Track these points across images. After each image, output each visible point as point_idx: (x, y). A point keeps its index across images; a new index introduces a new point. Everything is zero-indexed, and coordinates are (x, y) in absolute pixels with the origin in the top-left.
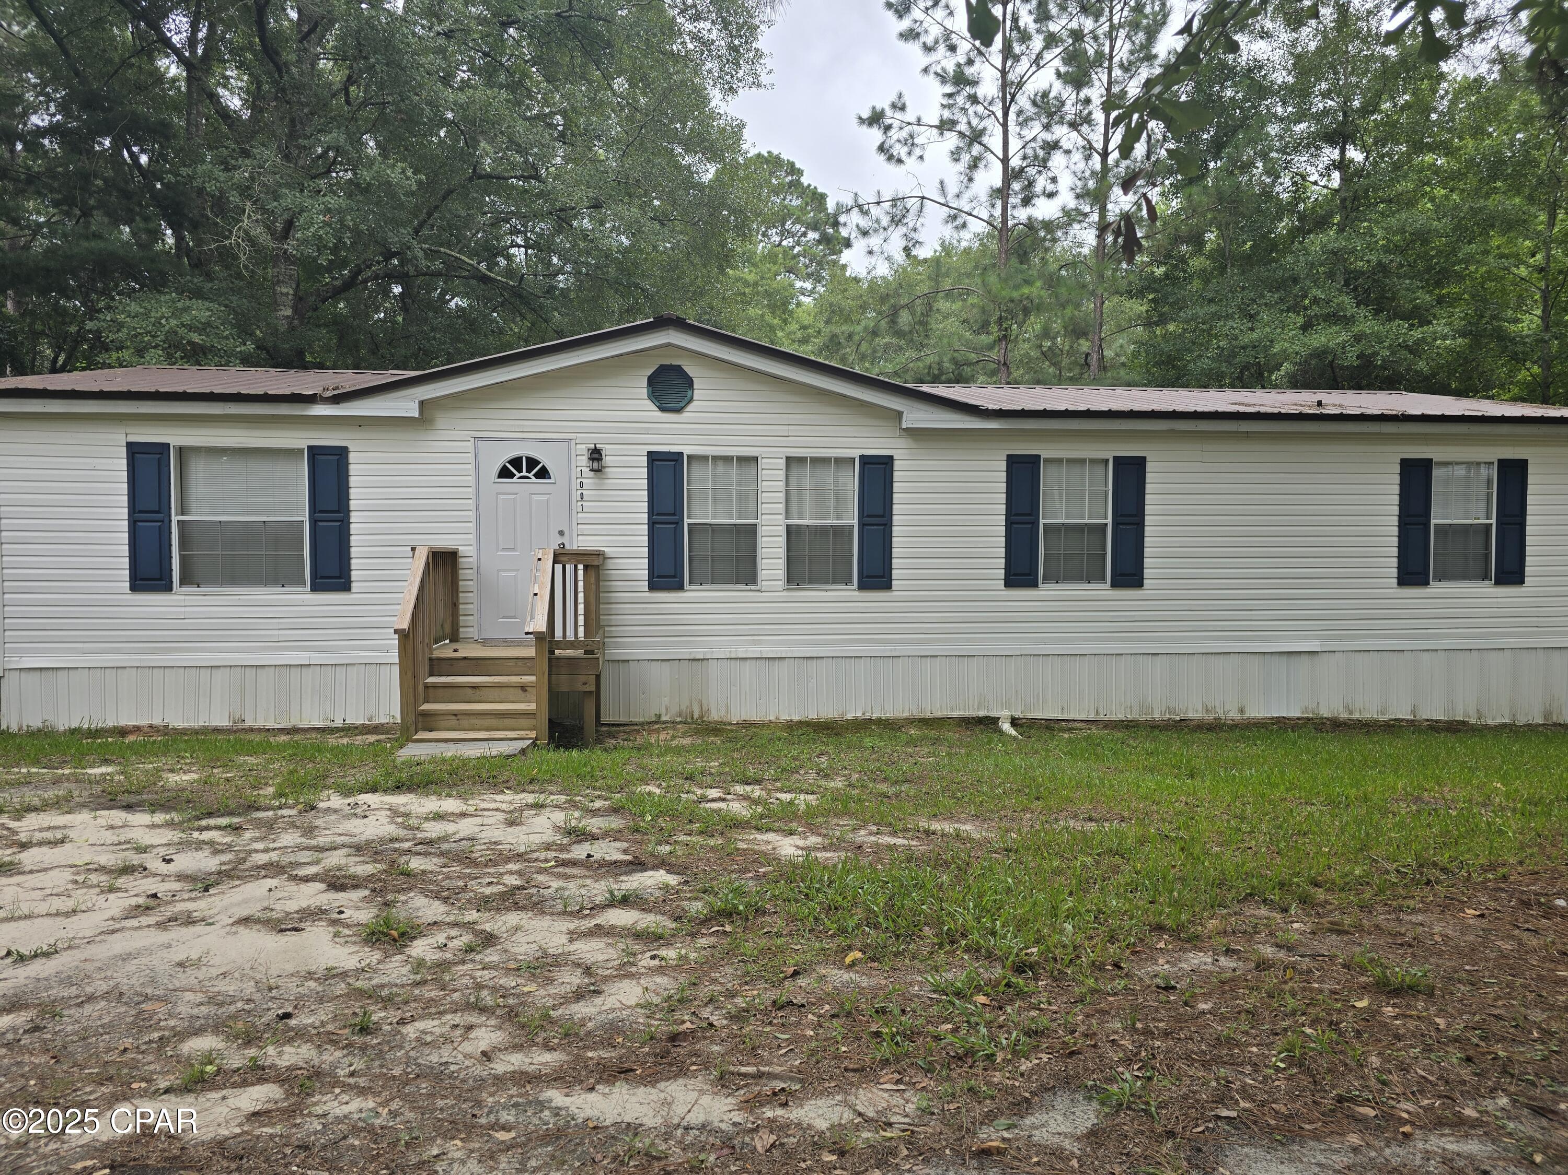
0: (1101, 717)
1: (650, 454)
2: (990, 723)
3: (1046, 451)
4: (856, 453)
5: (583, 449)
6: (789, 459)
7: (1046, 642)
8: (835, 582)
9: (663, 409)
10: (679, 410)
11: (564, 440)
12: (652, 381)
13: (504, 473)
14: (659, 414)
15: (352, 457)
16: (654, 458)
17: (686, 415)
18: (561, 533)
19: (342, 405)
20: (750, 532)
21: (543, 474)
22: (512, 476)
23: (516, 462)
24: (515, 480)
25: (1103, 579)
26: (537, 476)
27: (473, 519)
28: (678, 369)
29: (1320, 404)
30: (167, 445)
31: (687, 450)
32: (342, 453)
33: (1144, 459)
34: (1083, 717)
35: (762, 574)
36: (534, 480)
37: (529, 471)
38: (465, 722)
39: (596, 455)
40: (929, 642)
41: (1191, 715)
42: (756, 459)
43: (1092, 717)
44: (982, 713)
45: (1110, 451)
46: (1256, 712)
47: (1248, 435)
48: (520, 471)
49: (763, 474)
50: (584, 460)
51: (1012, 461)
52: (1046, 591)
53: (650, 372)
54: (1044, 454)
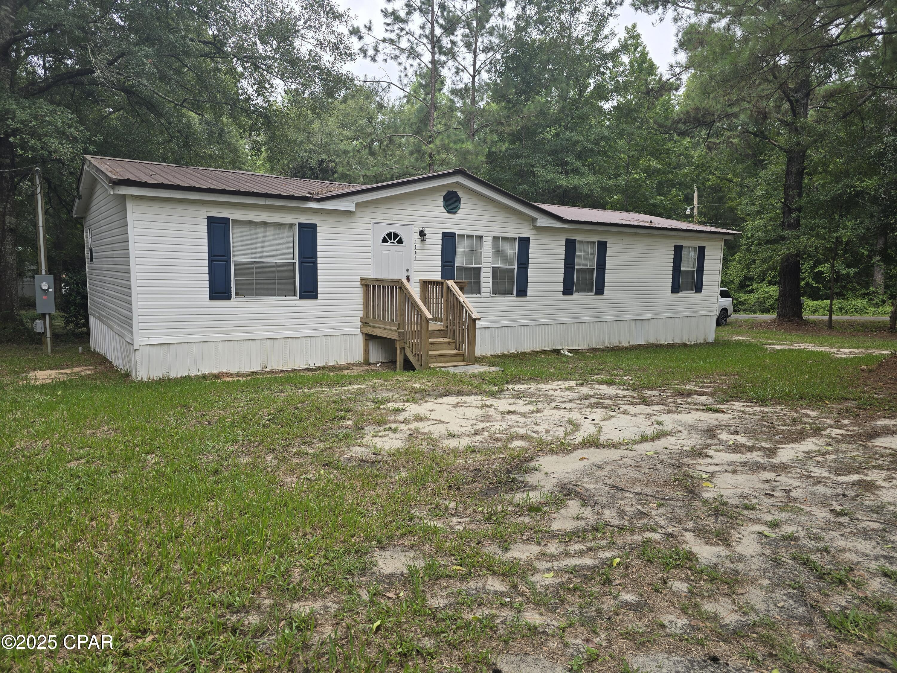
0: (590, 347)
1: (443, 233)
2: (557, 352)
3: (578, 238)
4: (517, 236)
5: (417, 230)
6: (494, 238)
7: (574, 317)
8: (508, 293)
9: (449, 212)
10: (454, 213)
11: (407, 225)
12: (445, 198)
13: (385, 241)
14: (447, 214)
15: (319, 229)
16: (444, 235)
17: (457, 216)
18: (408, 270)
20: (478, 271)
21: (400, 241)
22: (387, 242)
23: (389, 235)
24: (388, 244)
25: (592, 291)
26: (398, 242)
27: (372, 263)
28: (455, 193)
29: (651, 222)
30: (228, 219)
31: (458, 232)
32: (313, 227)
33: (606, 242)
34: (584, 348)
35: (483, 290)
36: (396, 244)
37: (394, 240)
38: (438, 359)
39: (422, 233)
41: (615, 345)
42: (481, 237)
43: (587, 348)
44: (554, 348)
45: (596, 239)
46: (633, 343)
47: (635, 234)
49: (484, 244)
50: (417, 235)
51: (567, 241)
52: (577, 296)
53: (444, 194)
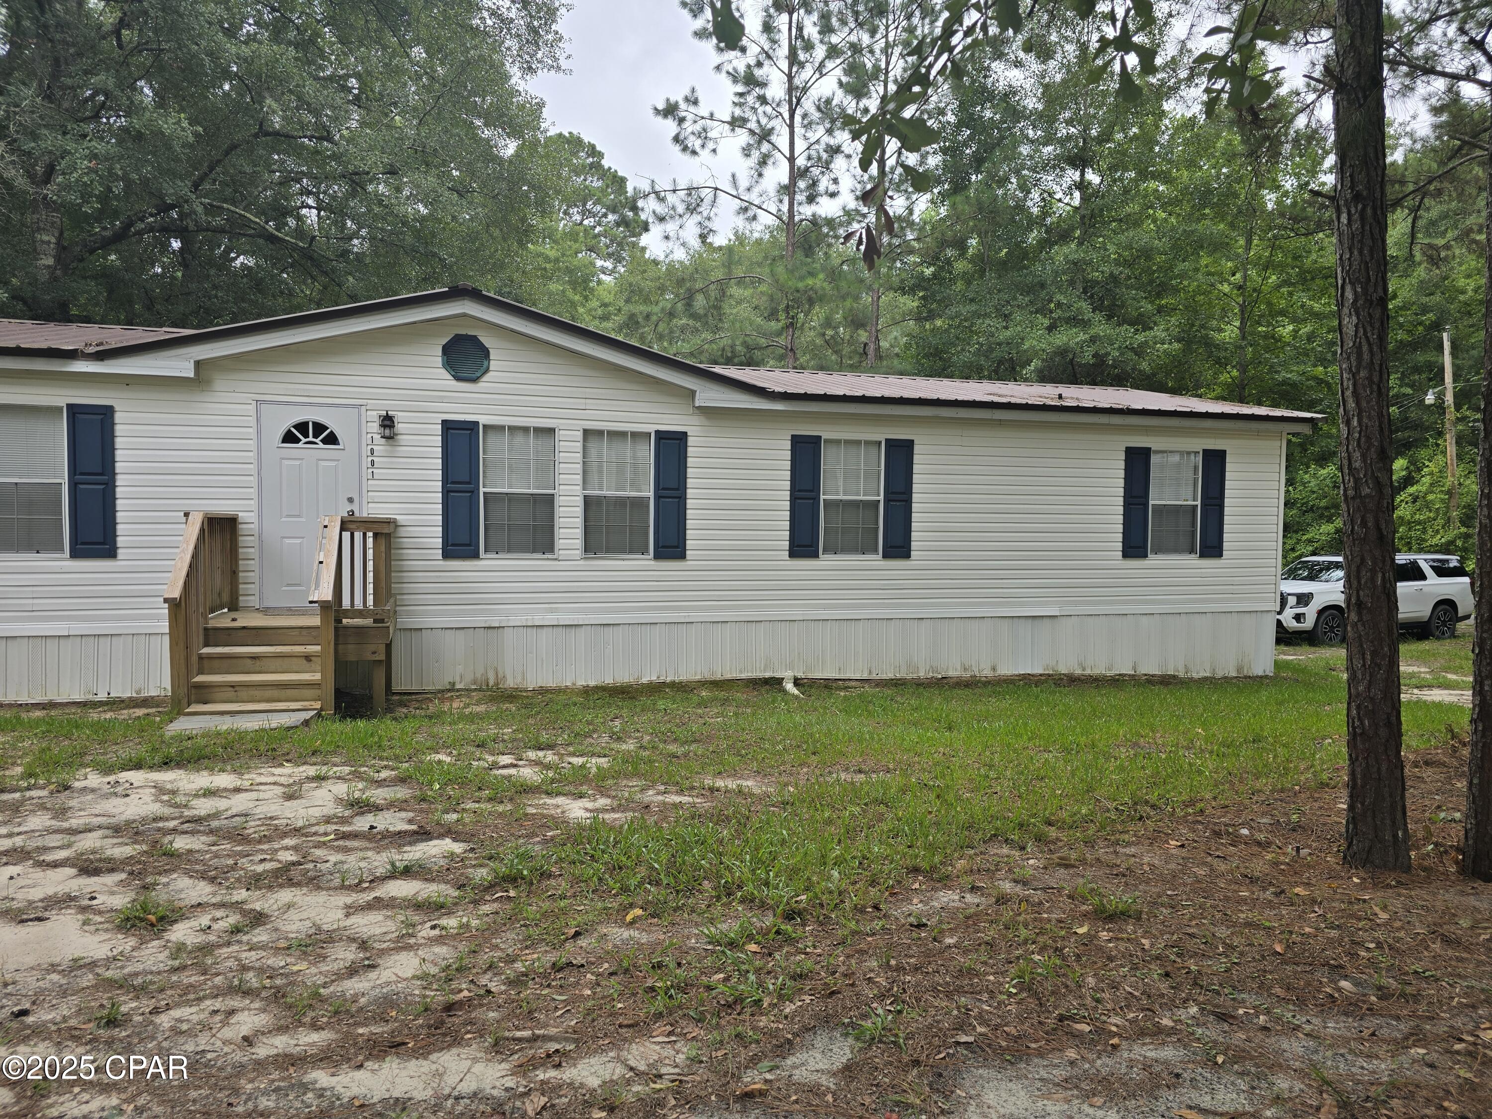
0: (874, 676)
1: (444, 422)
2: (775, 683)
3: (826, 432)
4: (652, 428)
5: (374, 415)
6: (586, 432)
7: (825, 607)
8: (631, 551)
9: (458, 379)
10: (475, 380)
11: (354, 406)
12: (446, 350)
13: (289, 438)
14: (454, 383)
15: (118, 417)
16: (448, 427)
17: (481, 385)
18: (351, 500)
19: (106, 362)
20: (549, 500)
21: (332, 439)
22: (298, 441)
23: (302, 427)
24: (300, 445)
25: (876, 551)
26: (324, 441)
27: (255, 484)
28: (474, 339)
29: (1060, 396)
31: (483, 420)
32: (107, 413)
33: (911, 442)
34: (858, 676)
35: (559, 543)
36: (321, 445)
37: (316, 436)
38: (243, 694)
39: (387, 422)
40: (722, 608)
41: (951, 673)
42: (551, 431)
43: (865, 676)
44: (768, 675)
45: (882, 434)
46: (1006, 670)
47: (1000, 423)
48: (307, 436)
49: (561, 445)
50: (375, 427)
51: (796, 441)
52: (826, 561)
53: (444, 341)
54: (825, 435)
